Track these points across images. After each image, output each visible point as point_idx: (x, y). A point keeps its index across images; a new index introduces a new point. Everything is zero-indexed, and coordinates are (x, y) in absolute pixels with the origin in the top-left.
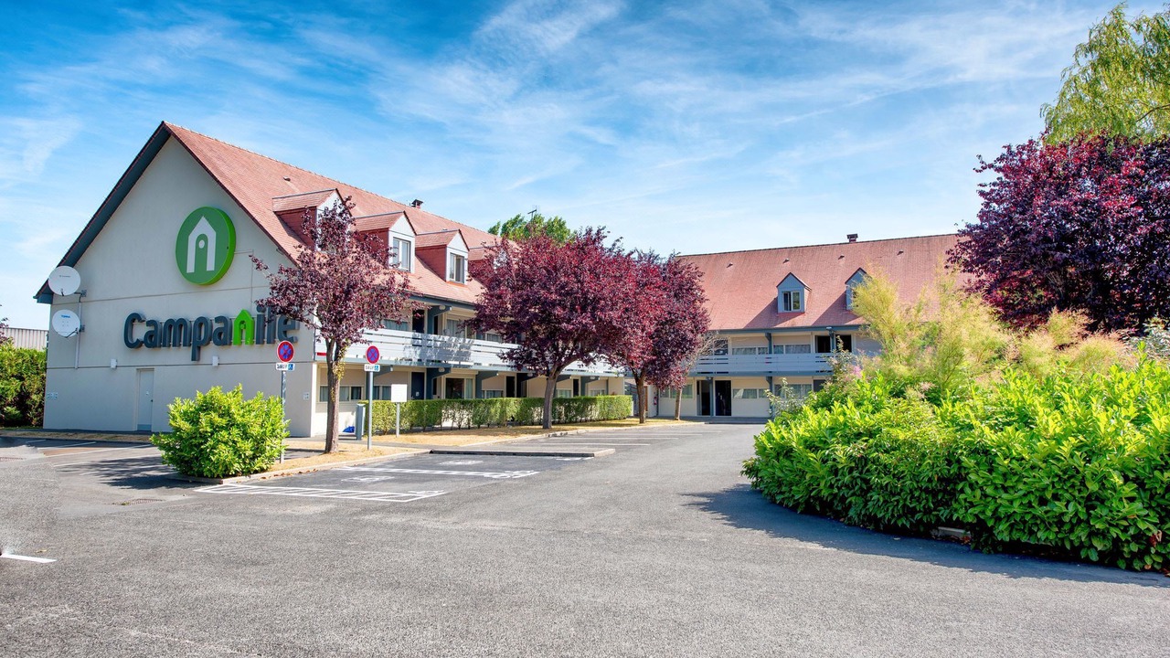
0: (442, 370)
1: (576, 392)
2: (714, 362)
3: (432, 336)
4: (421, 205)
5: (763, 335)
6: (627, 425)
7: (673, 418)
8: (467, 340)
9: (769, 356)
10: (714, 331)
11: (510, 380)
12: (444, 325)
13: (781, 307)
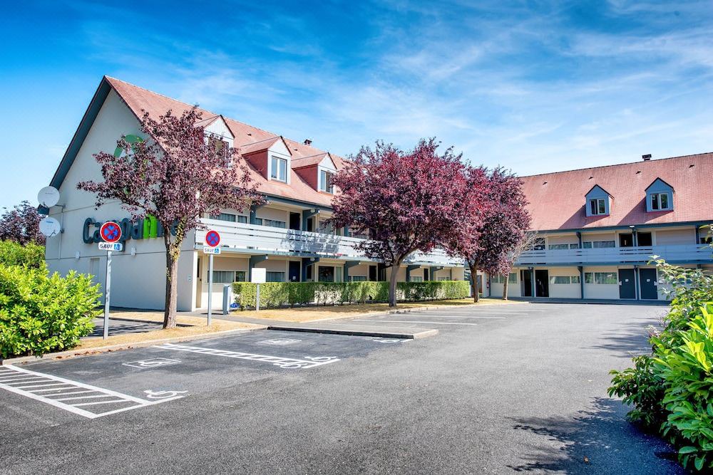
0: (313, 260)
1: (426, 278)
2: (535, 255)
3: (307, 233)
4: (311, 144)
5: (574, 234)
6: (465, 304)
7: (502, 298)
8: (335, 237)
9: (579, 250)
10: (534, 232)
11: (372, 268)
12: (317, 225)
13: (589, 212)
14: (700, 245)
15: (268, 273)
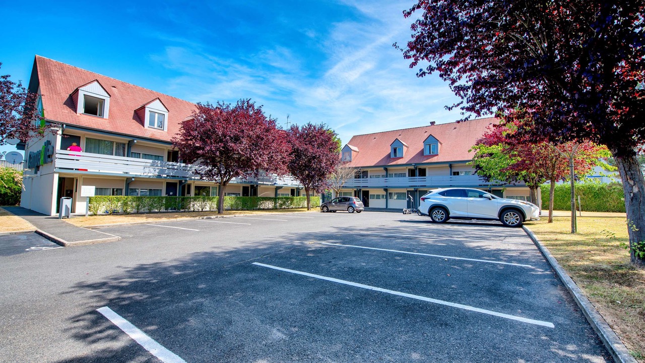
0: (184, 181)
1: (292, 194)
2: (361, 182)
5: (382, 169)
9: (387, 178)
11: (245, 188)
13: (393, 156)
14: (453, 176)
15: (97, 189)
